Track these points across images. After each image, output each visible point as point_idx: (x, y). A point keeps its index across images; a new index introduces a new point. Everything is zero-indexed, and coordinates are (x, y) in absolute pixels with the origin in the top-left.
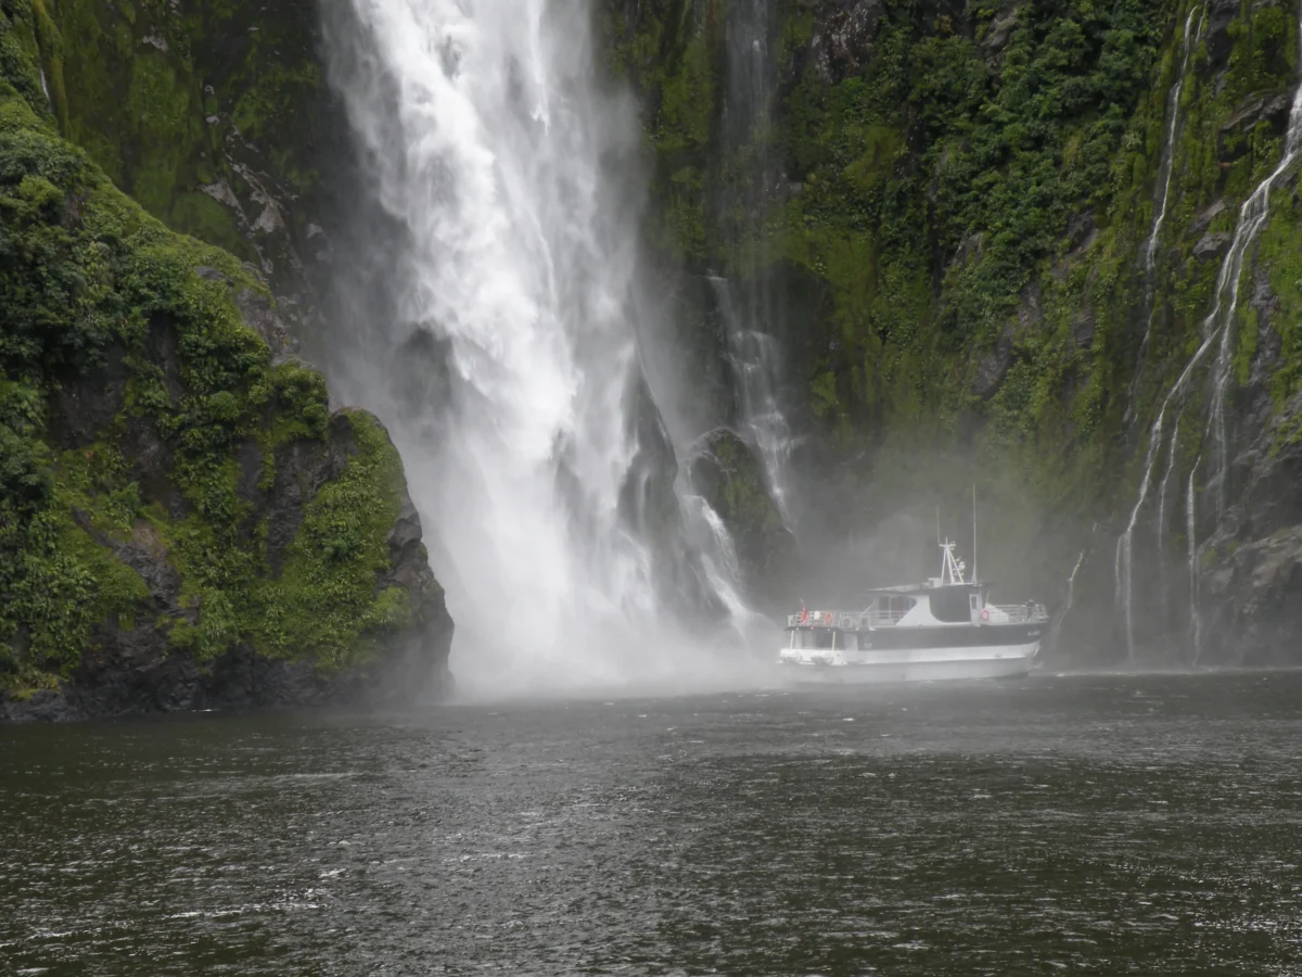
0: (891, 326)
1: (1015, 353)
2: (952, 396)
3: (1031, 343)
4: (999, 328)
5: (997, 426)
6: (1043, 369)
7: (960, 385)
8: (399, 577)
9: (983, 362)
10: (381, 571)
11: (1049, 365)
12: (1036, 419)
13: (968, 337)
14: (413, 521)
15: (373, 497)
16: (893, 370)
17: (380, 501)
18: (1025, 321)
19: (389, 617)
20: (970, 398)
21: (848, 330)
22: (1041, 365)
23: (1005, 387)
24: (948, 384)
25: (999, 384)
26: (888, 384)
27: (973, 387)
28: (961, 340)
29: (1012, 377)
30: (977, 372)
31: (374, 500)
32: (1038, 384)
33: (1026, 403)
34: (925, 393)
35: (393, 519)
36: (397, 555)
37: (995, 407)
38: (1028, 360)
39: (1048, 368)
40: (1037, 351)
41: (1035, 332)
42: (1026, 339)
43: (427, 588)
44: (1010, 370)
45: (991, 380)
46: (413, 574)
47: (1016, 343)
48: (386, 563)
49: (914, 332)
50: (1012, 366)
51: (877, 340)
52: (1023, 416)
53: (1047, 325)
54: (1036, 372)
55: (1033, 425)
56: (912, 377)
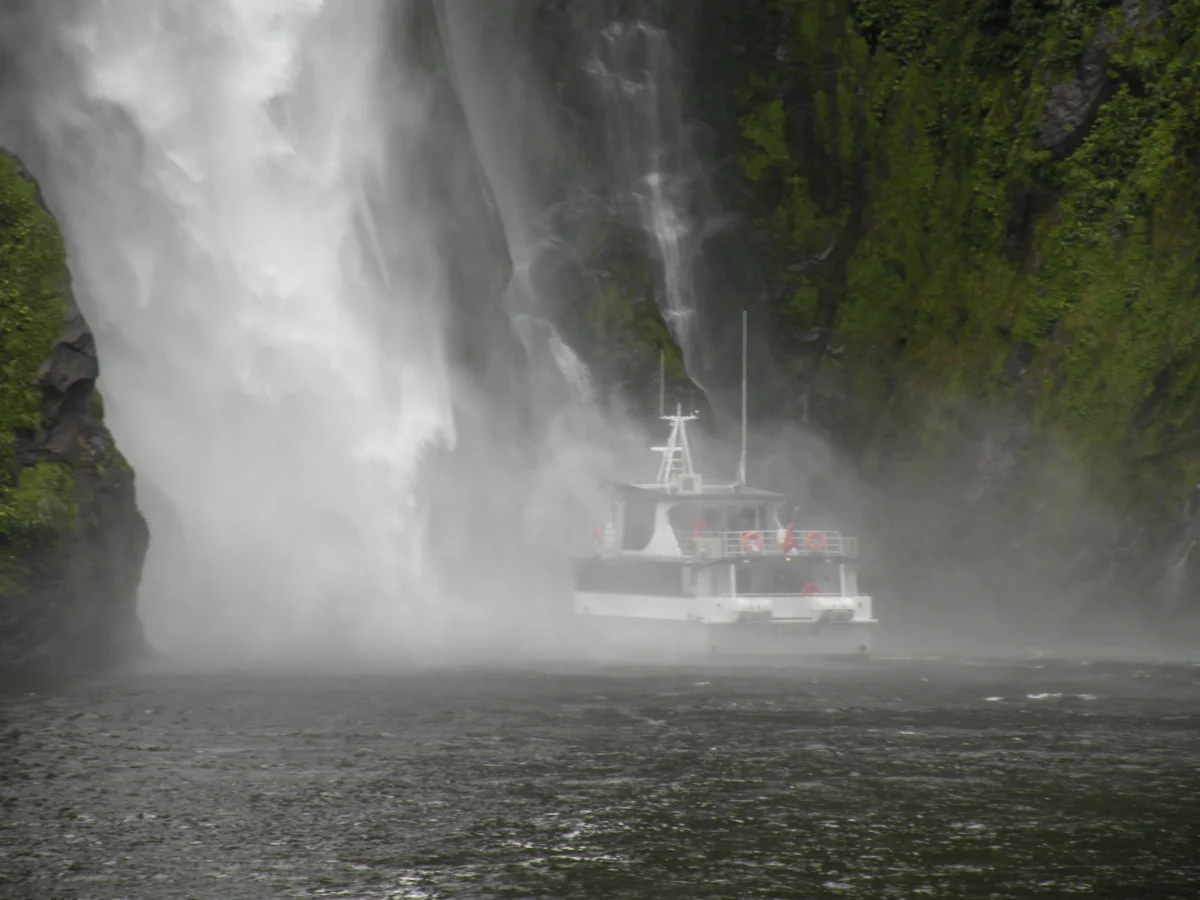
0: (887, 20)
1: (1115, 75)
2: (996, 150)
3: (1143, 58)
4: (1087, 29)
5: (1078, 207)
6: (1164, 106)
7: (1011, 131)
8: (58, 446)
9: (1056, 90)
10: (25, 432)
11: (1176, 99)
12: (1151, 195)
13: (1030, 43)
14: (82, 348)
15: (12, 301)
16: (887, 100)
17: (24, 310)
18: (1136, 17)
19: (41, 516)
20: (1029, 155)
21: (810, 25)
22: (1163, 99)
23: (1095, 136)
24: (990, 130)
25: (1083, 130)
26: (878, 125)
27: (1037, 135)
28: (1016, 49)
29: (1107, 119)
30: (1045, 109)
31: (15, 306)
32: (1155, 133)
33: (1131, 166)
34: (943, 143)
35: (49, 342)
36: (54, 407)
37: (1075, 172)
38: (1137, 90)
39: (1175, 105)
40: (1155, 72)
41: (1152, 37)
42: (1136, 50)
43: (106, 467)
44: (1103, 107)
45: (1068, 120)
46: (82, 442)
47: (1118, 58)
48: (35, 420)
49: (928, 31)
50: (1108, 99)
51: (861, 45)
52: (1124, 190)
53: (1175, 26)
54: (1153, 110)
55: (1144, 205)
56: (922, 113)
